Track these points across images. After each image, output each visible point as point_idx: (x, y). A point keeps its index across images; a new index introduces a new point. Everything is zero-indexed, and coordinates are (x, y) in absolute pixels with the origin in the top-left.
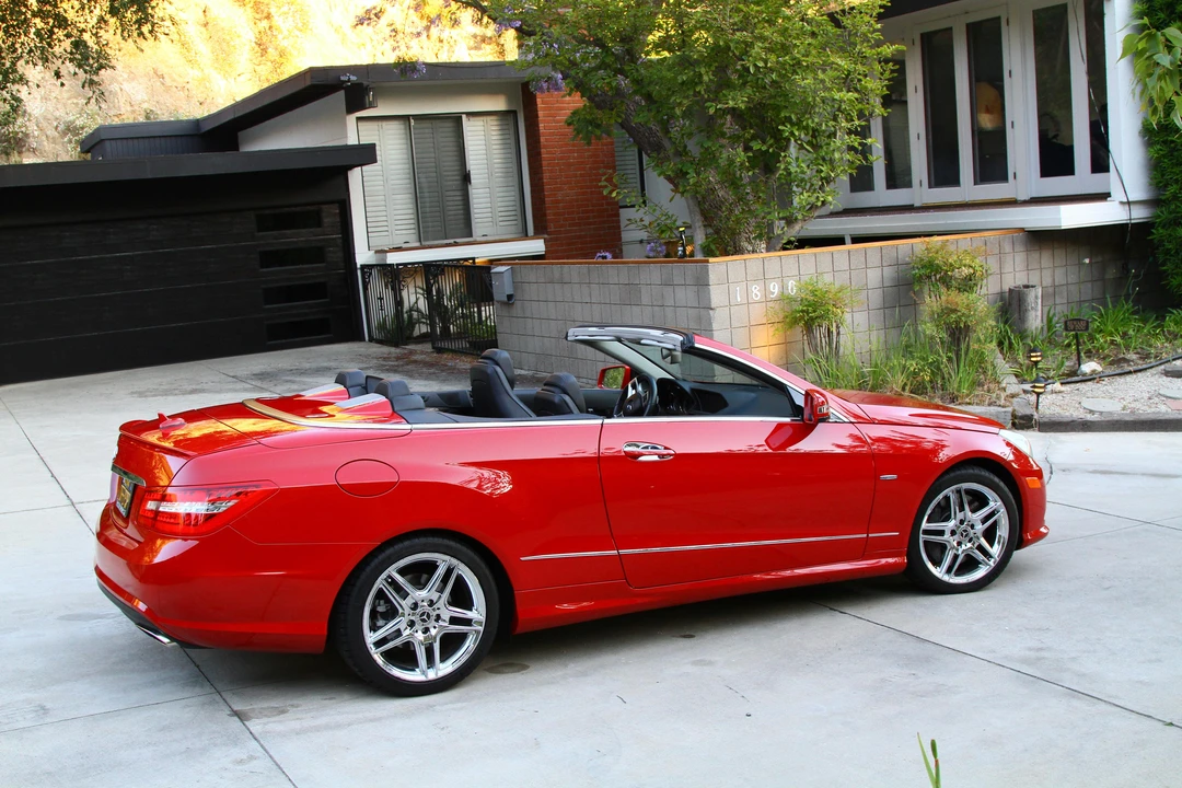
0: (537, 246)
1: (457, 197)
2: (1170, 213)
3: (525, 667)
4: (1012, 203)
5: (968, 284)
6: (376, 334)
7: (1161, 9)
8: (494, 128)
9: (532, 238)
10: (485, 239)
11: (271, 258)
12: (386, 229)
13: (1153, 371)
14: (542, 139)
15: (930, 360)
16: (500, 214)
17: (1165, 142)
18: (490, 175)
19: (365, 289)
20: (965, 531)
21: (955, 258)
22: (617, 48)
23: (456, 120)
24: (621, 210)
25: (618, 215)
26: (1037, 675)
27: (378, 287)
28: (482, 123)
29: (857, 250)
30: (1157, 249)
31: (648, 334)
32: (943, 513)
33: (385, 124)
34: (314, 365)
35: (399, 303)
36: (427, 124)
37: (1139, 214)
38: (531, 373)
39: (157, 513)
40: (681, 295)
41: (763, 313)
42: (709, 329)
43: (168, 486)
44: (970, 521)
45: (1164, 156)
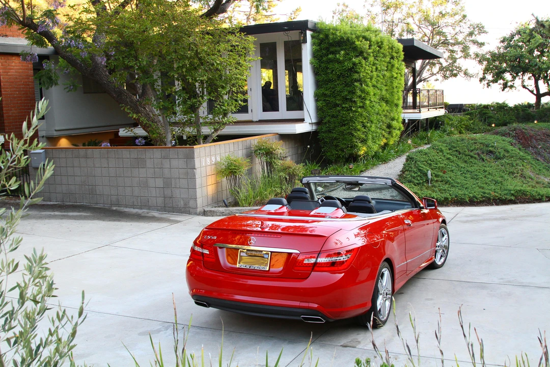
4: (251, 122)
7: (324, 49)
17: (324, 100)
20: (441, 245)
21: (274, 146)
30: (321, 141)
37: (314, 128)
39: (315, 263)
40: (175, 163)
41: (210, 170)
42: (193, 178)
43: (320, 251)
44: (443, 241)
45: (324, 106)
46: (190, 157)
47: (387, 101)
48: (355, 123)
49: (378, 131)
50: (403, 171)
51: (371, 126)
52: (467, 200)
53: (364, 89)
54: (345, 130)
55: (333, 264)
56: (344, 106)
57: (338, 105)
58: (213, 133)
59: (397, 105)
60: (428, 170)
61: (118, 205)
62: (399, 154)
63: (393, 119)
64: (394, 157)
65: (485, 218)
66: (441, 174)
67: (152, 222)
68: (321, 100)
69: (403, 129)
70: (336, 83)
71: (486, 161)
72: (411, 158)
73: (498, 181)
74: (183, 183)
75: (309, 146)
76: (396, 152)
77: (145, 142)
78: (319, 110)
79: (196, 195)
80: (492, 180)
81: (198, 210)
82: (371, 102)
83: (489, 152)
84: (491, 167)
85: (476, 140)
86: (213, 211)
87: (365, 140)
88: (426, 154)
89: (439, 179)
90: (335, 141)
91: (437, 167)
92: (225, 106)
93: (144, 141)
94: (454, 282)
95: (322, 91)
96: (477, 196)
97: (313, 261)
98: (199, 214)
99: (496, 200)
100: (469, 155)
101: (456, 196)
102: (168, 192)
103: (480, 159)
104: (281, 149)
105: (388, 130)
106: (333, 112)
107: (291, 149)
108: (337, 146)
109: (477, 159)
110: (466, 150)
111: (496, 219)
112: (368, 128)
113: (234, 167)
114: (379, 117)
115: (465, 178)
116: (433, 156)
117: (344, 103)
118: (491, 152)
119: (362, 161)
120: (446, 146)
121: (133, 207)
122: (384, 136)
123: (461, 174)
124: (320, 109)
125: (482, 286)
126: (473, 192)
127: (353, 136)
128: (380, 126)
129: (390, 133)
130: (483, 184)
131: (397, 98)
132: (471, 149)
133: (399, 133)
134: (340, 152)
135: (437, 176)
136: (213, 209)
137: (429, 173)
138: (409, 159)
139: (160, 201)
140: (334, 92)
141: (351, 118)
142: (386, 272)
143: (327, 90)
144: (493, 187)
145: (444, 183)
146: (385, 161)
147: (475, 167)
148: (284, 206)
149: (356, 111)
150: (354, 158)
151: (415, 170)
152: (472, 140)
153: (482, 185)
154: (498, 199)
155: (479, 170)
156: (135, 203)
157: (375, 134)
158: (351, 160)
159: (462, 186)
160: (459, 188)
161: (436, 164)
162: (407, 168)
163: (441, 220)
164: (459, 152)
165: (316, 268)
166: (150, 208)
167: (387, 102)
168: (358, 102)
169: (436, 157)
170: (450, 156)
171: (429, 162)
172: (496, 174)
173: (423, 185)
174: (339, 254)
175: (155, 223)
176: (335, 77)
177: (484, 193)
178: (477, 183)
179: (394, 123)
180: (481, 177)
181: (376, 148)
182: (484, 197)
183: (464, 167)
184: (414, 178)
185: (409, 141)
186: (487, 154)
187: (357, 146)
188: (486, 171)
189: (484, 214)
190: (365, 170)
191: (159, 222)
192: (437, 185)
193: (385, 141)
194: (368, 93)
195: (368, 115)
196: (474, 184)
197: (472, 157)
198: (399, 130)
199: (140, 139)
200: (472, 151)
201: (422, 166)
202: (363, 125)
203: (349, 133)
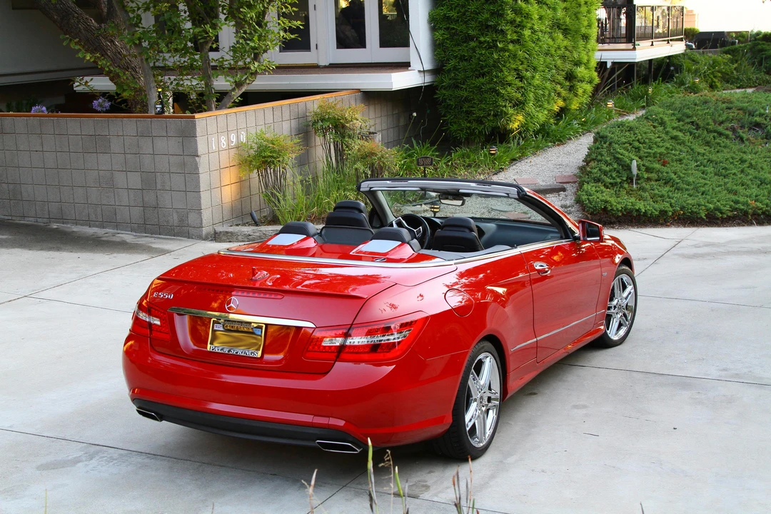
2: (450, 79)
4: (314, 68)
17: (447, 29)
20: (620, 305)
29: (277, 106)
30: (441, 104)
37: (428, 79)
39: (342, 347)
40: (161, 145)
41: (226, 158)
42: (195, 172)
43: (352, 324)
44: (622, 298)
45: (447, 39)
46: (189, 135)
47: (565, 30)
48: (502, 71)
49: (548, 85)
50: (588, 160)
51: (533, 77)
52: (703, 215)
53: (521, 9)
54: (483, 84)
55: (374, 348)
56: (482, 39)
57: (471, 38)
58: (234, 90)
59: (586, 38)
60: (632, 160)
61: (63, 220)
62: (585, 127)
63: (578, 63)
64: (578, 132)
65: (731, 250)
66: (657, 166)
67: (118, 252)
68: (441, 29)
69: (597, 80)
71: (747, 143)
72: (602, 137)
73: (765, 179)
74: (177, 181)
75: (415, 114)
76: (582, 124)
77: (111, 106)
78: (437, 46)
79: (200, 204)
80: (756, 178)
81: (205, 231)
82: (534, 32)
83: (755, 126)
84: (755, 153)
85: (731, 103)
86: (231, 233)
87: (521, 103)
88: (631, 129)
89: (654, 176)
90: (466, 105)
91: (650, 153)
92: (254, 41)
93: (107, 104)
94: (634, 374)
95: (443, 11)
96: (722, 207)
97: (338, 342)
98: (206, 239)
99: (759, 215)
100: (715, 131)
101: (682, 208)
102: (150, 198)
103: (737, 137)
104: (362, 119)
105: (568, 84)
106: (463, 50)
107: (384, 119)
108: (469, 113)
109: (731, 139)
110: (710, 121)
111: (750, 252)
112: (527, 79)
113: (271, 152)
114: (549, 59)
115: (703, 173)
116: (645, 133)
117: (482, 34)
118: (758, 125)
119: (516, 141)
120: (673, 114)
121: (89, 223)
122: (559, 95)
123: (697, 166)
124: (439, 44)
125: (685, 383)
126: (715, 200)
127: (498, 94)
128: (552, 76)
129: (572, 89)
130: (736, 185)
131: (586, 23)
132: (721, 119)
133: (589, 88)
134: (474, 125)
135: (648, 170)
136: (231, 229)
137: (634, 164)
138: (599, 138)
139: (137, 213)
140: (464, 14)
141: (495, 62)
142: (488, 359)
143: (451, 10)
144: (755, 191)
145: (661, 182)
146: (559, 140)
147: (727, 154)
148: (309, 236)
149: (504, 50)
150: (500, 136)
151: (608, 159)
152: (724, 103)
153: (735, 187)
154: (763, 213)
155: (733, 158)
156: (93, 218)
157: (541, 92)
158: (495, 139)
159: (696, 189)
160: (691, 192)
161: (650, 148)
162: (594, 156)
163: (618, 259)
164: (697, 124)
165: (343, 356)
166: (117, 225)
167: (566, 32)
168: (509, 32)
169: (651, 136)
170: (680, 134)
171: (636, 144)
172: (765, 167)
173: (621, 187)
174: (387, 330)
175: (124, 255)
177: (737, 202)
178: (725, 184)
179: (581, 71)
180: (733, 171)
181: (542, 116)
182: (736, 209)
183: (704, 154)
184: (605, 173)
185: (610, 104)
186: (750, 129)
187: (506, 114)
188: (746, 161)
189: (731, 242)
190: (520, 158)
191: (131, 253)
192: (648, 187)
193: (561, 103)
194: (528, 16)
195: (527, 56)
196: (720, 186)
197: (720, 134)
198: (590, 82)
199: (100, 100)
200: (722, 123)
201: (622, 151)
202: (518, 74)
203: (490, 89)
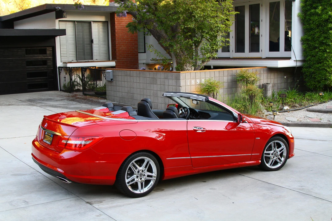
0: (113, 64)
1: (89, 47)
2: (308, 64)
3: (163, 190)
4: (261, 58)
5: (253, 82)
6: (62, 88)
8: (101, 26)
9: (111, 61)
10: (96, 60)
11: (30, 63)
12: (66, 56)
13: (304, 110)
14: (116, 31)
15: (244, 104)
16: (102, 53)
17: (307, 44)
18: (99, 41)
19: (60, 74)
20: (275, 154)
21: (250, 75)
22: (153, 7)
23: (90, 23)
24: (139, 54)
25: (138, 55)
26: (305, 193)
27: (63, 74)
28: (97, 24)
29: (221, 71)
30: (304, 74)
31: (193, 96)
32: (270, 149)
33: (67, 23)
34: (46, 98)
35: (71, 79)
36: (80, 24)
37: (299, 64)
38: (118, 103)
39: (66, 144)
41: (195, 88)
43: (70, 136)
44: (277, 151)
45: (307, 48)
46: (178, 79)
48: (328, 61)
54: (320, 67)
56: (321, 48)
57: (315, 48)
58: (202, 64)
68: (305, 44)
70: (316, 31)
75: (285, 77)
90: (314, 75)
95: (306, 37)
97: (65, 142)
106: (313, 52)
108: (314, 78)
117: (321, 46)
124: (304, 50)
127: (327, 71)
134: (317, 83)
140: (314, 38)
141: (325, 57)
142: (147, 160)
143: (309, 36)
148: (107, 108)
176: (315, 27)
203: (323, 69)
